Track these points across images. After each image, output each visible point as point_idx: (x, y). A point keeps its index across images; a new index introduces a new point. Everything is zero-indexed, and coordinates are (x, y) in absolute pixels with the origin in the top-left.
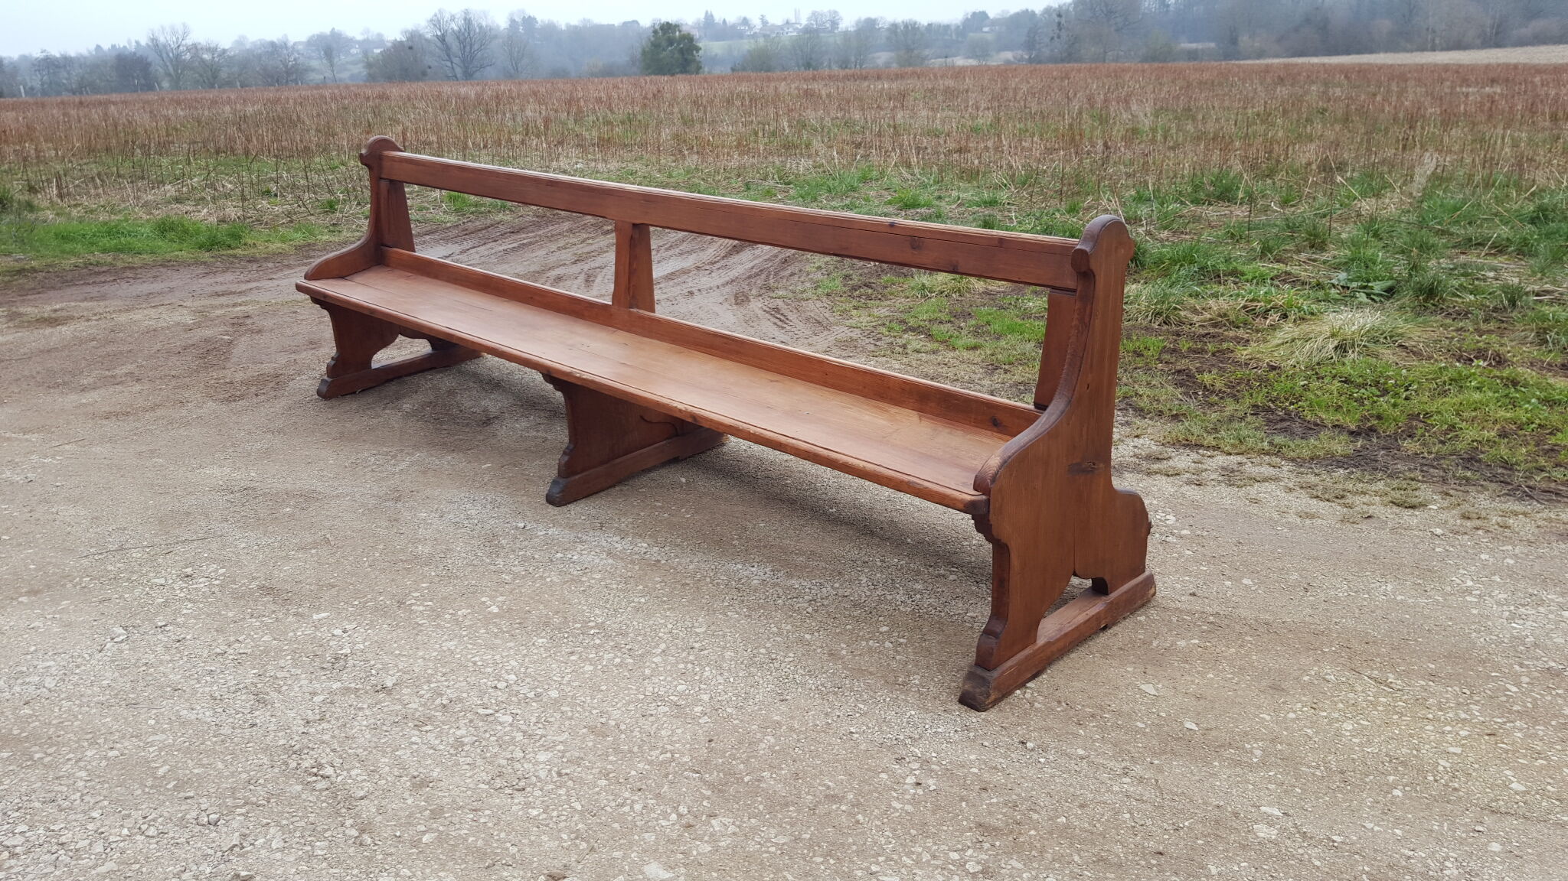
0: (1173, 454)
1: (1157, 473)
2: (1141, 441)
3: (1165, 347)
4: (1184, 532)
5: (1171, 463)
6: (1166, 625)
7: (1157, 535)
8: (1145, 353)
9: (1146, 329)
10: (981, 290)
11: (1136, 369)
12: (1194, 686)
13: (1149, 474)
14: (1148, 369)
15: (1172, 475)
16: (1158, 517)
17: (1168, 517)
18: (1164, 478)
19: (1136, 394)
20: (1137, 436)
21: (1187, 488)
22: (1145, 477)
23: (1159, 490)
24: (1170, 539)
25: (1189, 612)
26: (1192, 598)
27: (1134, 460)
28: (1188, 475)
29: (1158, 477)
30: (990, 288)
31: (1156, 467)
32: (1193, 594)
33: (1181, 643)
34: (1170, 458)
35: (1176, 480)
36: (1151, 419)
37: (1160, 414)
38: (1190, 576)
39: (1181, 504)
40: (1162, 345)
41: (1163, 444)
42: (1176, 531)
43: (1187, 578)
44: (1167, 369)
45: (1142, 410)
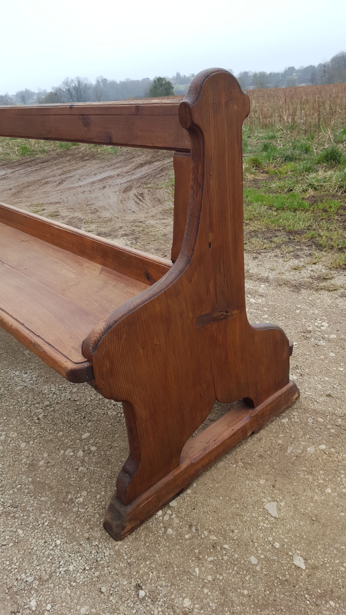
0: (335, 275)
1: (322, 289)
2: (317, 266)
3: (341, 206)
4: (333, 336)
5: (333, 281)
6: (303, 428)
7: (313, 339)
8: (329, 210)
9: (333, 196)
10: (252, 179)
11: (322, 219)
12: (312, 505)
13: (317, 290)
14: (329, 219)
15: (332, 291)
16: (316, 324)
17: (323, 324)
18: (327, 292)
19: (319, 235)
20: (315, 264)
21: (340, 300)
22: (314, 292)
23: (321, 302)
24: (322, 343)
25: (323, 414)
26: (327, 399)
27: (311, 280)
28: (342, 290)
29: (323, 292)
30: (256, 178)
31: (322, 284)
32: (329, 395)
33: (311, 450)
34: (333, 278)
35: (335, 294)
36: (325, 251)
37: (332, 248)
38: (329, 377)
39: (334, 313)
40: (339, 204)
41: (330, 269)
42: (326, 336)
43: (327, 379)
44: (340, 219)
45: (321, 245)
